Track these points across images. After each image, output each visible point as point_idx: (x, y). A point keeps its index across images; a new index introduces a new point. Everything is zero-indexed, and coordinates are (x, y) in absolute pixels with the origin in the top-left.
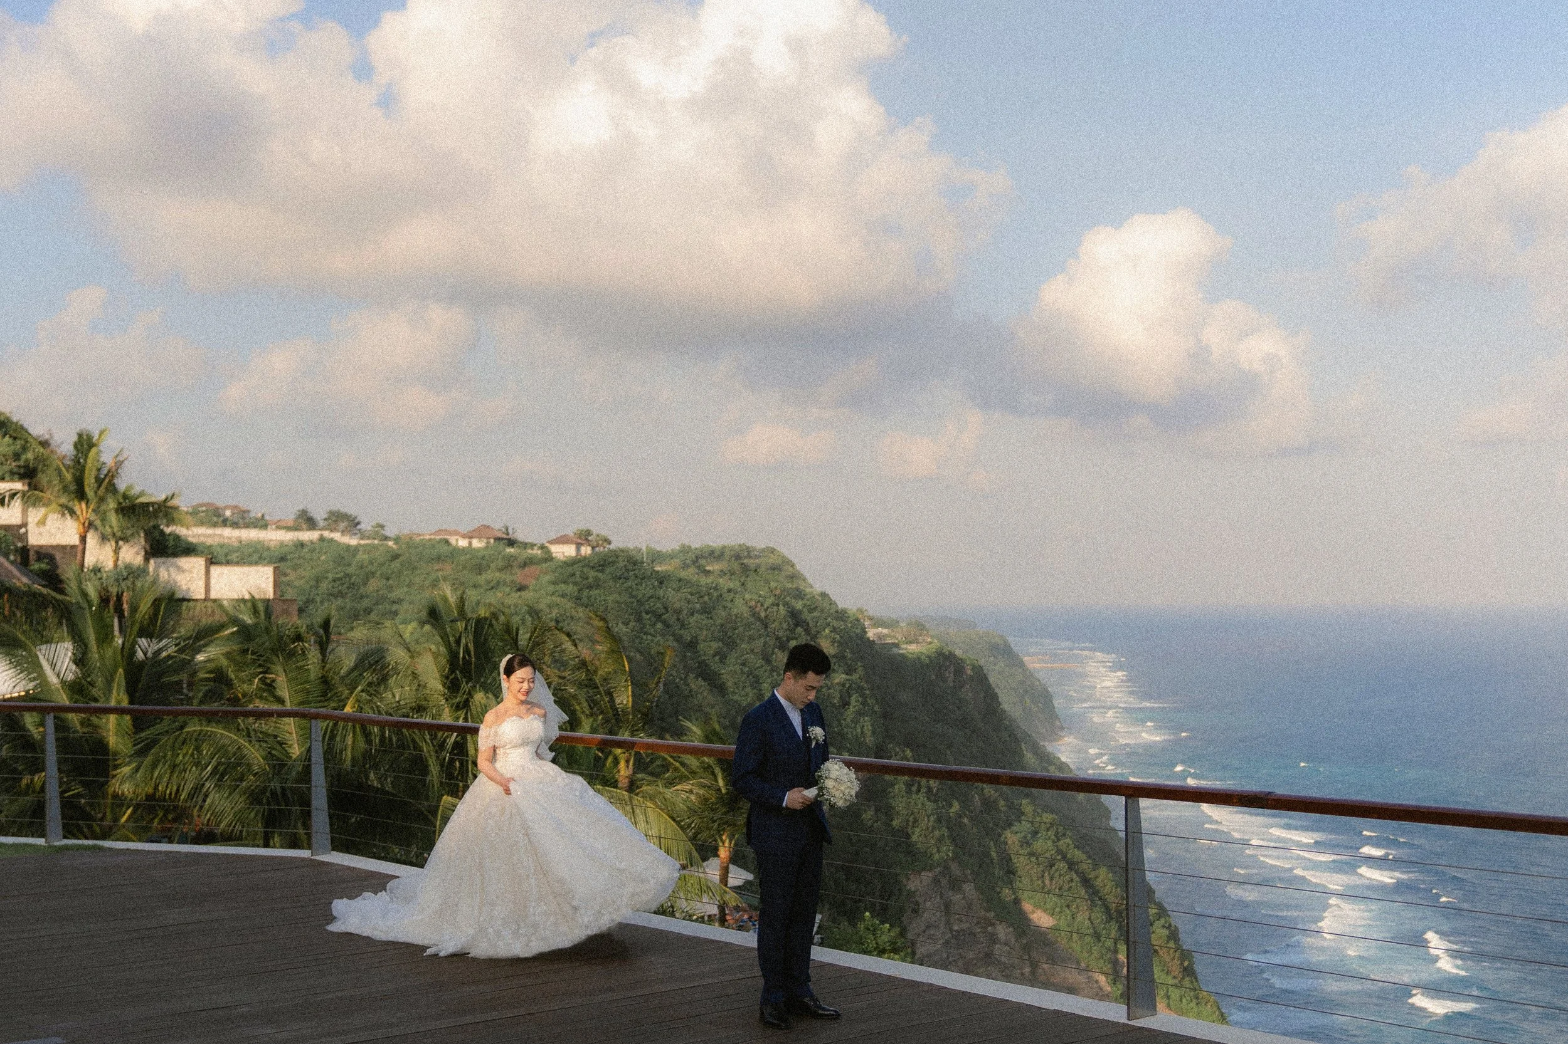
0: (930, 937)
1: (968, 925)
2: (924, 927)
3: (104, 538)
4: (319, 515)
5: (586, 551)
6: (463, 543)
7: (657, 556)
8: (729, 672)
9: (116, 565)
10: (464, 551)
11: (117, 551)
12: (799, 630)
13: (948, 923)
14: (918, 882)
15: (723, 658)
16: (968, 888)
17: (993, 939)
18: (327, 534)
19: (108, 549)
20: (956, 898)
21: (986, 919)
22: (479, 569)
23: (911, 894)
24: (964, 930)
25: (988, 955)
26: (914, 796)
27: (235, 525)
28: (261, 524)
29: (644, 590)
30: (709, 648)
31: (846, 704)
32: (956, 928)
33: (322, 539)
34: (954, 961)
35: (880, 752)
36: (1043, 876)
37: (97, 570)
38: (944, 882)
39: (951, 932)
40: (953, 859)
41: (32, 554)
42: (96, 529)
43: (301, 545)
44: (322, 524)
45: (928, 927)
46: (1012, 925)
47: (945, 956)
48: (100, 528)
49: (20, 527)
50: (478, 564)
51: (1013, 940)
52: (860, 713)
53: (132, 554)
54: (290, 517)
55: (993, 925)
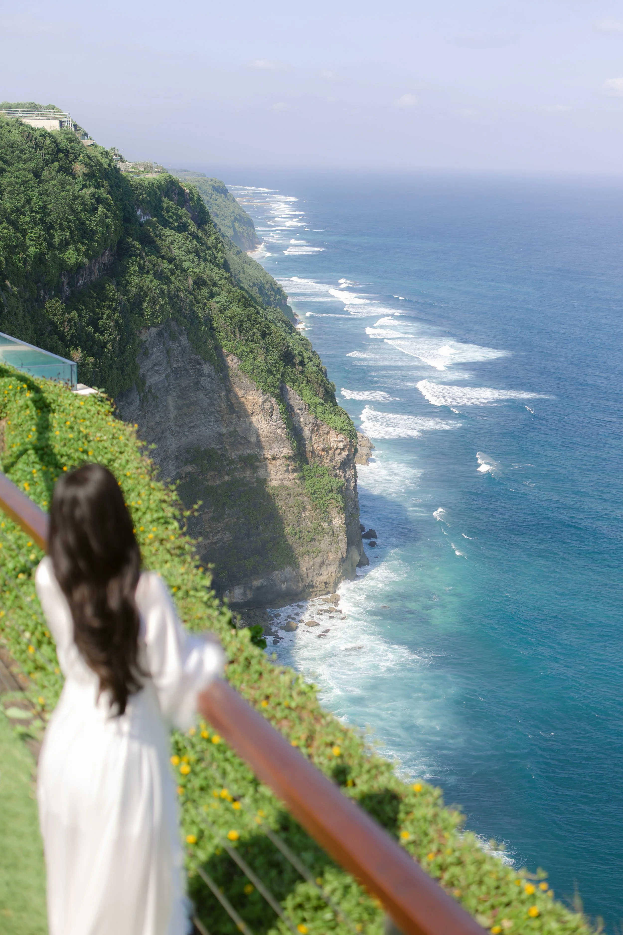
0: (157, 372)
1: (183, 364)
2: (151, 365)
13: (169, 362)
14: (147, 335)
16: (184, 339)
17: (200, 374)
20: (175, 345)
21: (196, 360)
23: (142, 343)
24: (180, 368)
25: (197, 383)
26: (145, 276)
32: (175, 366)
34: (174, 388)
36: (234, 331)
38: (166, 334)
39: (172, 369)
40: (173, 319)
45: (154, 365)
46: (213, 364)
47: (167, 385)
51: (214, 374)
55: (199, 364)
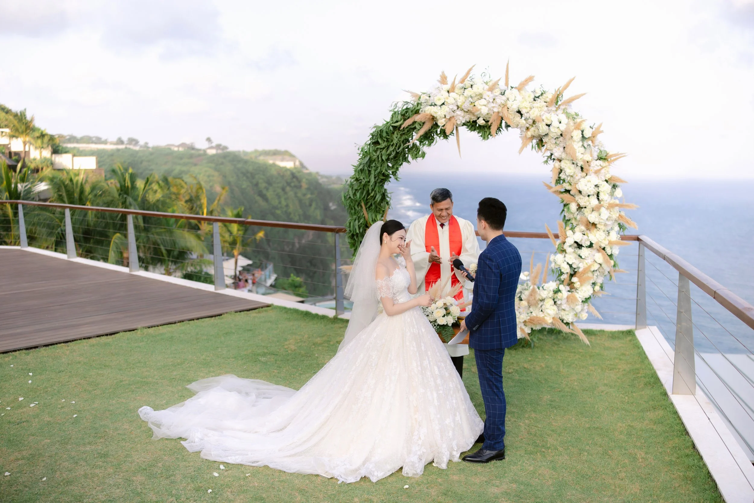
3: (36, 148)
4: (125, 139)
5: (220, 151)
6: (176, 149)
7: (245, 153)
8: (270, 194)
9: (41, 158)
10: (176, 152)
11: (41, 153)
12: (294, 180)
15: (267, 189)
18: (128, 146)
19: (38, 151)
22: (181, 158)
27: (96, 143)
28: (105, 142)
29: (240, 165)
30: (263, 185)
31: (310, 205)
33: (126, 148)
35: (323, 222)
37: (35, 159)
41: (13, 155)
42: (33, 145)
43: (118, 150)
44: (126, 142)
48: (35, 144)
49: (8, 145)
50: (180, 156)
52: (316, 209)
53: (47, 153)
54: (115, 140)
